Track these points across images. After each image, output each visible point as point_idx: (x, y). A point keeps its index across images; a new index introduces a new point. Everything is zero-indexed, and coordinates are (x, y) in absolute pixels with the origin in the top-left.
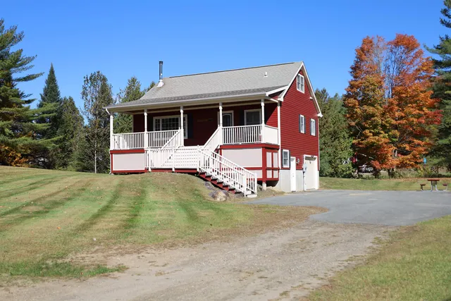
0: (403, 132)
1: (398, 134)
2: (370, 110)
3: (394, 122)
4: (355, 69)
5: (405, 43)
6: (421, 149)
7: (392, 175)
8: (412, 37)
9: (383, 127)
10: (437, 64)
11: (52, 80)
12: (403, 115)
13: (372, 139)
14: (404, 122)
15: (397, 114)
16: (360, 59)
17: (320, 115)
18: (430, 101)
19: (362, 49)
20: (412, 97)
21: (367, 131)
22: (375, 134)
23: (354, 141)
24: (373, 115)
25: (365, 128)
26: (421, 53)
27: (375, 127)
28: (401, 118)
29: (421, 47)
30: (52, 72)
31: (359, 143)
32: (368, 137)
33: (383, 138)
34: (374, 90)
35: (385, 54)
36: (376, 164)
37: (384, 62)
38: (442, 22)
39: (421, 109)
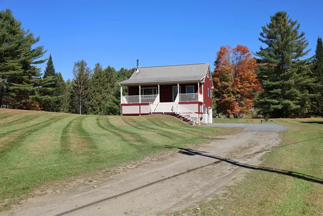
0: (242, 95)
1: (240, 96)
2: (226, 83)
3: (238, 90)
4: (217, 63)
5: (242, 50)
6: (250, 104)
7: (236, 117)
8: (246, 47)
9: (233, 92)
10: (259, 61)
11: (50, 63)
12: (243, 86)
13: (227, 99)
14: (243, 90)
15: (239, 86)
16: (219, 57)
17: (213, 88)
18: (255, 80)
19: (220, 53)
20: (247, 78)
21: (225, 95)
22: (228, 96)
23: (218, 100)
24: (228, 86)
25: (223, 93)
26: (250, 54)
27: (229, 93)
28: (241, 88)
29: (250, 52)
30: (50, 58)
31: (220, 101)
32: (224, 98)
33: (232, 98)
34: (228, 74)
35: (231, 55)
36: (229, 111)
37: (232, 59)
38: (260, 39)
39: (250, 84)
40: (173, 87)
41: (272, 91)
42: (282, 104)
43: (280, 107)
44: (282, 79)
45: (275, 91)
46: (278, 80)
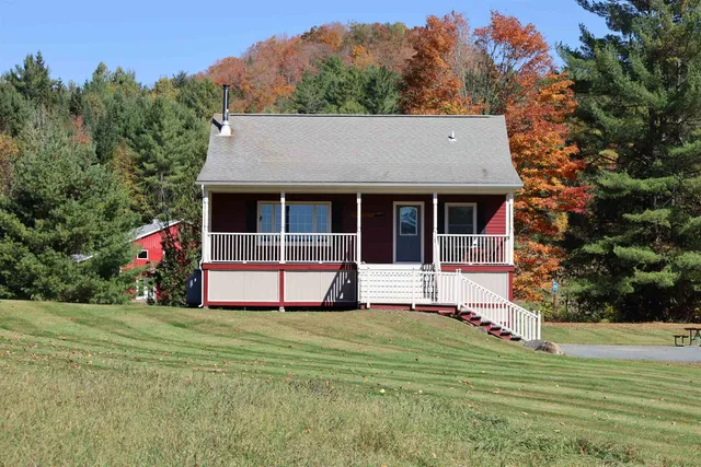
18: (567, 165)
39: (549, 181)
40: (395, 203)
41: (636, 217)
42: (675, 268)
43: (667, 278)
44: (675, 171)
45: (649, 214)
46: (658, 174)
